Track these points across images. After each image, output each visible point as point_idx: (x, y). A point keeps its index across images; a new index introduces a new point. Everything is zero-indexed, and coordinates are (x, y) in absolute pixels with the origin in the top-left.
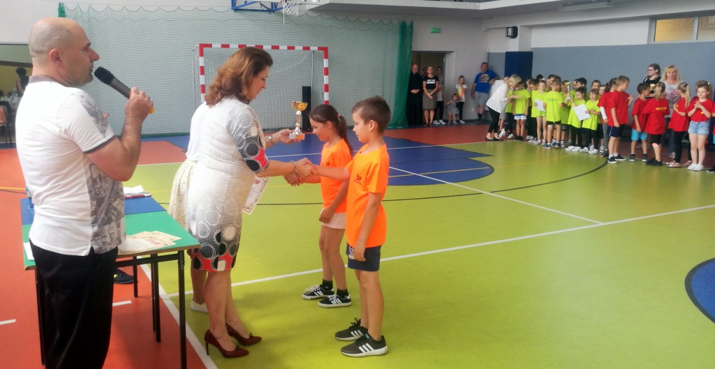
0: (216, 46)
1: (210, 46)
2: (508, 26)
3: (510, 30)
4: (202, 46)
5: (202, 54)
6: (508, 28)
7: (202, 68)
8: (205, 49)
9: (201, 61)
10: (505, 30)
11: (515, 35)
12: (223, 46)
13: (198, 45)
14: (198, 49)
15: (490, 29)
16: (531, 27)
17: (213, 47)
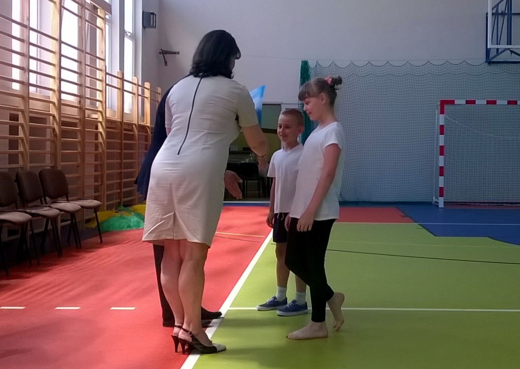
0: (460, 102)
1: (452, 102)
4: (443, 103)
5: (442, 112)
7: (442, 127)
8: (446, 107)
9: (442, 120)
12: (468, 102)
13: (439, 103)
14: (439, 107)
17: (456, 103)
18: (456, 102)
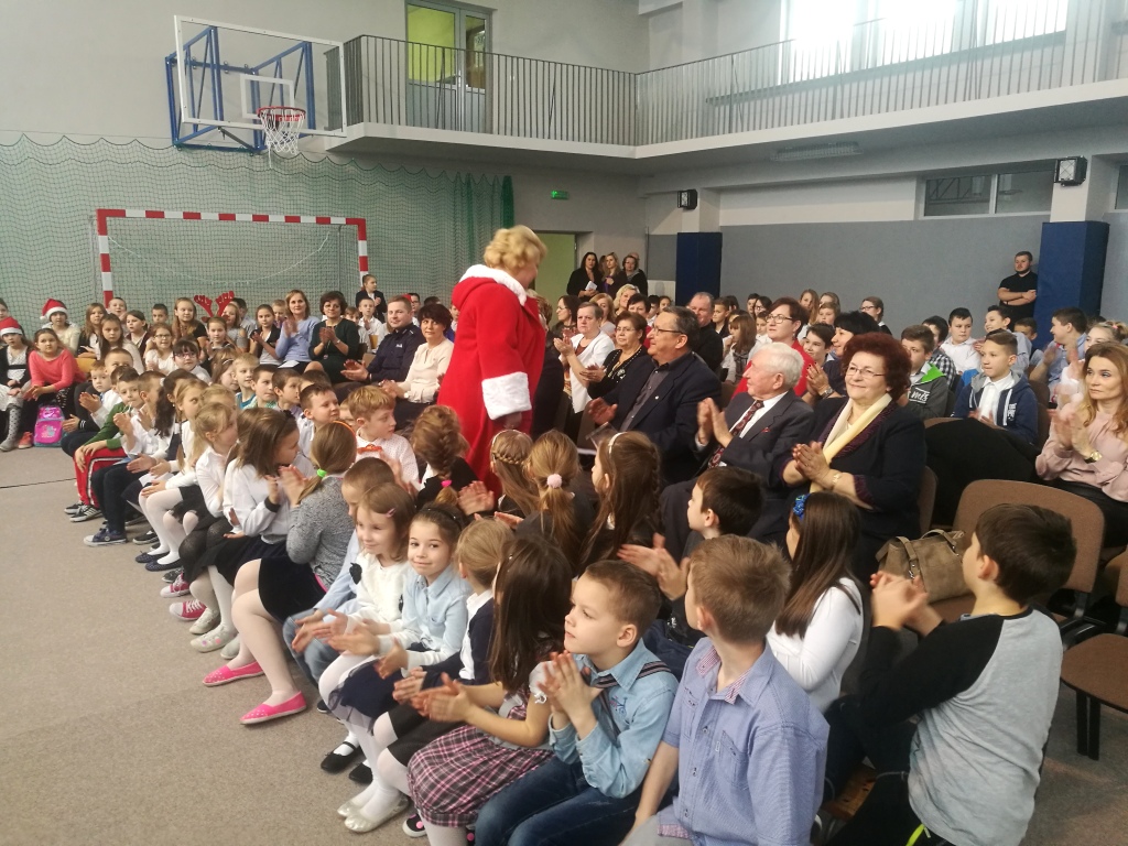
0: (136, 213)
1: (121, 213)
2: (681, 189)
3: (685, 198)
4: (104, 214)
5: (103, 230)
6: (681, 192)
7: (105, 258)
8: (110, 221)
9: (103, 245)
10: (676, 196)
11: (692, 205)
12: (151, 214)
13: (95, 213)
14: (96, 222)
15: (650, 194)
16: (720, 191)
17: (127, 215)
18: (129, 213)
